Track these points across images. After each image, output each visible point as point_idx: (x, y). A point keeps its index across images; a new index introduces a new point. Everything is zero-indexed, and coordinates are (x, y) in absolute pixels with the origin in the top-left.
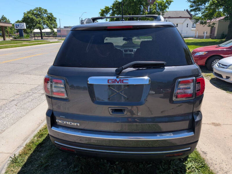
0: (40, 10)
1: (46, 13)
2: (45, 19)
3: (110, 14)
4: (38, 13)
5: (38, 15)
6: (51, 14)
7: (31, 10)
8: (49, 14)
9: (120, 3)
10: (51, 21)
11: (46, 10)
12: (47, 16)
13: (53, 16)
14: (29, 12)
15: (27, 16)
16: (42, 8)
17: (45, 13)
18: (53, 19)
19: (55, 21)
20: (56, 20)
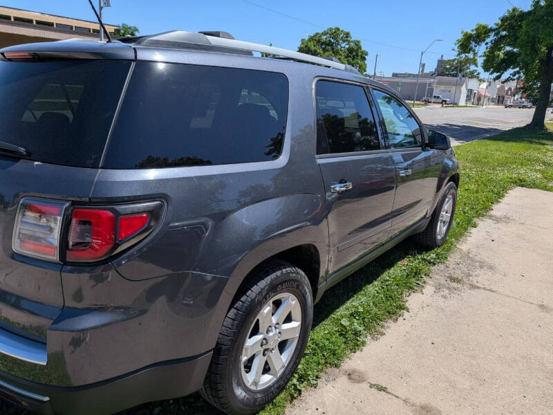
0: (335, 34)
1: (347, 41)
2: (341, 55)
3: (487, 44)
4: (330, 40)
5: (328, 45)
6: (357, 43)
7: (317, 34)
8: (353, 42)
9: (523, 16)
10: (353, 59)
11: (347, 35)
12: (347, 46)
13: (360, 48)
14: (311, 39)
15: (306, 47)
16: (341, 29)
17: (344, 41)
18: (360, 54)
19: (364, 59)
20: (366, 57)
